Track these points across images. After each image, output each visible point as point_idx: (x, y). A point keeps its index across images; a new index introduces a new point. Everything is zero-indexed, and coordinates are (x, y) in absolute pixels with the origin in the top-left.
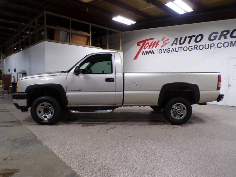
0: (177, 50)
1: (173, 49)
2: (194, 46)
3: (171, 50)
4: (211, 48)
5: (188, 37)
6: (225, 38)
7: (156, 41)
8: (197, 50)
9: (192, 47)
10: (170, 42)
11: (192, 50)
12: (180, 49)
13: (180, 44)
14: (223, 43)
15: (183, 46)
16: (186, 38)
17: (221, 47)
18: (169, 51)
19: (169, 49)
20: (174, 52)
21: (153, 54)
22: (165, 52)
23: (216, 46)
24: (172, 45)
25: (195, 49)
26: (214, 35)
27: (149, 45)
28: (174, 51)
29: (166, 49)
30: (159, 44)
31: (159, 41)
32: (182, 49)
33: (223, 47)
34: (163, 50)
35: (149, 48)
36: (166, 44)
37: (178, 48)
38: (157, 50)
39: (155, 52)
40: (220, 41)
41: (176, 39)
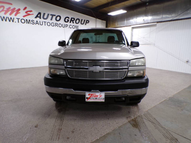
0: (41, 24)
1: (37, 21)
2: (55, 23)
3: (35, 22)
4: (66, 27)
5: (50, 15)
6: (73, 23)
7: (15, 9)
8: (58, 27)
9: (54, 23)
10: (33, 14)
11: (54, 26)
12: (44, 23)
13: (44, 18)
14: (72, 26)
15: (46, 21)
16: (48, 15)
17: (71, 28)
18: (33, 23)
19: (33, 21)
20: (39, 25)
21: (13, 21)
22: (28, 23)
23: (68, 27)
24: (36, 17)
25: (56, 26)
26: (67, 19)
27: (5, 9)
28: (38, 23)
29: (29, 20)
30: (20, 13)
31: (19, 10)
32: (46, 23)
33: (72, 28)
34: (27, 20)
35: (5, 14)
36: (29, 14)
37: (42, 22)
38: (18, 19)
39: (16, 20)
40: (70, 24)
41: (40, 13)
